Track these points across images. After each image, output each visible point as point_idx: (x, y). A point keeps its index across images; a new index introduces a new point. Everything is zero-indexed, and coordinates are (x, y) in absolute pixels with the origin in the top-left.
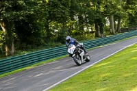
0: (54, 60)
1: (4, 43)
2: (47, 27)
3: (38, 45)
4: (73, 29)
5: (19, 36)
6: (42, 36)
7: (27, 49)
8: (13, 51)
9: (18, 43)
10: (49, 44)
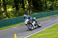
0: (48, 17)
1: (27, 9)
2: (46, 3)
3: (41, 11)
4: (57, 5)
5: (34, 6)
6: (43, 7)
7: (37, 12)
8: (31, 13)
9: (33, 9)
10: (46, 10)
